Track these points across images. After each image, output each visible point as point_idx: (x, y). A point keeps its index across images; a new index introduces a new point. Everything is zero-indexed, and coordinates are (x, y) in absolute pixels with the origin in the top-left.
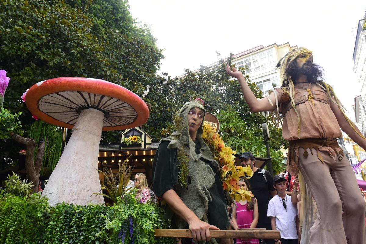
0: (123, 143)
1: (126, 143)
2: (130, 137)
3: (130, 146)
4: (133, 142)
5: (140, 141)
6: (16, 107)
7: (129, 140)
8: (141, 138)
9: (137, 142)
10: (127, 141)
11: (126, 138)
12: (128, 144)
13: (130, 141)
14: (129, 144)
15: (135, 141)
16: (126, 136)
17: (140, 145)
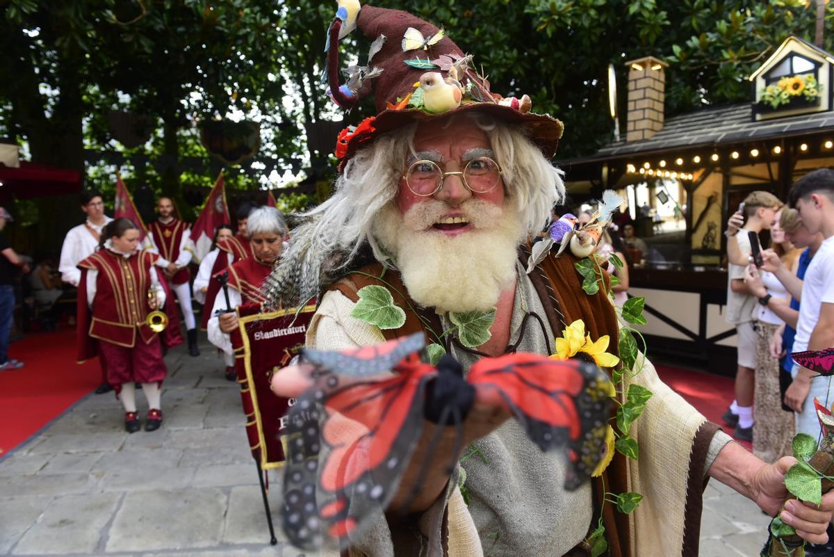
0: (762, 102)
1: (769, 102)
2: (780, 83)
3: (781, 107)
4: (791, 97)
5: (812, 90)
6: (504, 60)
7: (777, 92)
8: (816, 77)
9: (803, 96)
10: (771, 96)
11: (771, 87)
12: (775, 103)
13: (780, 93)
14: (780, 104)
15: (797, 92)
16: (769, 78)
17: (816, 101)
